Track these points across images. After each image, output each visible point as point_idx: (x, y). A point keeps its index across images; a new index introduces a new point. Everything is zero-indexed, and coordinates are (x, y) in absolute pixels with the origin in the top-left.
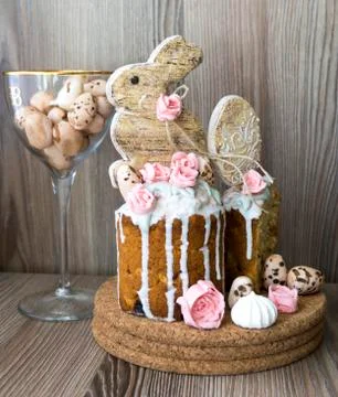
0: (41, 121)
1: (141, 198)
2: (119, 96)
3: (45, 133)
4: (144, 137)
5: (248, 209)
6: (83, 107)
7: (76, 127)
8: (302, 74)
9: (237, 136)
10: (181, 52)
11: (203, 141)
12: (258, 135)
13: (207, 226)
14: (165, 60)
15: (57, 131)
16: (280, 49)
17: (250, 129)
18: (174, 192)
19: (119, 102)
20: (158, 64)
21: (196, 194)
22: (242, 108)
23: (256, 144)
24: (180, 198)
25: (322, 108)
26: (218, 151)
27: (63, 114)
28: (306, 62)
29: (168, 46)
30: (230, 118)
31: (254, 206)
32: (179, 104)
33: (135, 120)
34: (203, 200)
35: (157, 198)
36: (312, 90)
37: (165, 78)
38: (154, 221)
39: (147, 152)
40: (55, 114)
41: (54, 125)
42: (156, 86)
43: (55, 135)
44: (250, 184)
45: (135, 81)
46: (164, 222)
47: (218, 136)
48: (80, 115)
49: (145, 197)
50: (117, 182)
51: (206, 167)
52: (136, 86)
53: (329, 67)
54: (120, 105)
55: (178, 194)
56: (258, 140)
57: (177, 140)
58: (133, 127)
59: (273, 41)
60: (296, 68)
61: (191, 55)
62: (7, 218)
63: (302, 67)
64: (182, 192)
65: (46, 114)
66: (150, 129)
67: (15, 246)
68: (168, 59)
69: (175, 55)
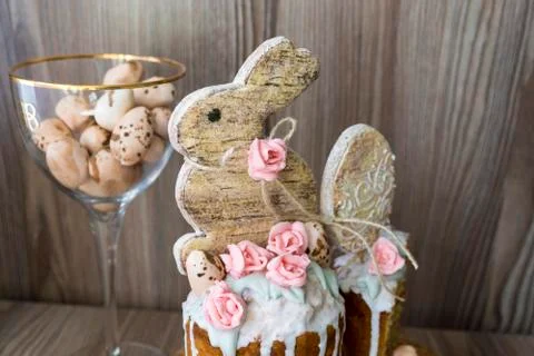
0: (70, 153)
1: (224, 309)
2: (190, 142)
3: (77, 170)
4: (227, 199)
5: (376, 297)
6: (134, 133)
7: (123, 163)
8: (443, 63)
9: (364, 186)
10: (287, 65)
11: (314, 197)
12: (392, 179)
13: (322, 345)
14: (261, 80)
15: (95, 168)
16: (416, 25)
17: (382, 173)
18: (274, 295)
19: (190, 151)
20: (250, 87)
21: (305, 297)
22: (373, 145)
23: (387, 193)
24: (282, 305)
25: (467, 109)
26: (336, 212)
27: (103, 138)
28: (452, 46)
29: (267, 59)
30: (355, 163)
31: (384, 291)
32: (283, 154)
33: (213, 176)
34: (316, 302)
35: (247, 303)
36: (456, 86)
37: (262, 108)
38: (243, 343)
39: (231, 223)
40: (92, 137)
41: (90, 153)
42: (246, 122)
43: (92, 172)
44: (380, 261)
45: (215, 116)
46: (258, 345)
47: (337, 191)
48: (129, 145)
49: (230, 305)
50: (185, 269)
51: (319, 241)
52: (215, 125)
53: (483, 54)
54: (191, 154)
55: (280, 296)
56: (392, 186)
57: (275, 200)
58: (211, 186)
59: (408, 13)
60: (436, 53)
61: (302, 69)
62: (36, 236)
63: (444, 51)
64: (287, 294)
65: (78, 139)
66: (236, 187)
67: (48, 268)
68: (267, 78)
69: (279, 71)
